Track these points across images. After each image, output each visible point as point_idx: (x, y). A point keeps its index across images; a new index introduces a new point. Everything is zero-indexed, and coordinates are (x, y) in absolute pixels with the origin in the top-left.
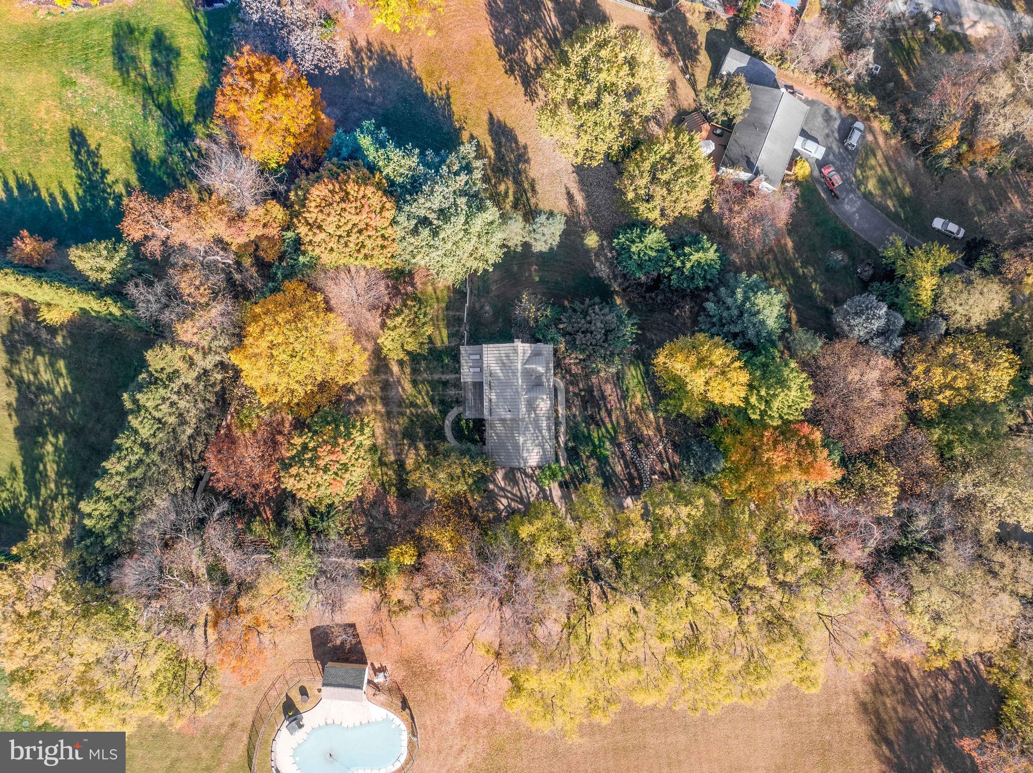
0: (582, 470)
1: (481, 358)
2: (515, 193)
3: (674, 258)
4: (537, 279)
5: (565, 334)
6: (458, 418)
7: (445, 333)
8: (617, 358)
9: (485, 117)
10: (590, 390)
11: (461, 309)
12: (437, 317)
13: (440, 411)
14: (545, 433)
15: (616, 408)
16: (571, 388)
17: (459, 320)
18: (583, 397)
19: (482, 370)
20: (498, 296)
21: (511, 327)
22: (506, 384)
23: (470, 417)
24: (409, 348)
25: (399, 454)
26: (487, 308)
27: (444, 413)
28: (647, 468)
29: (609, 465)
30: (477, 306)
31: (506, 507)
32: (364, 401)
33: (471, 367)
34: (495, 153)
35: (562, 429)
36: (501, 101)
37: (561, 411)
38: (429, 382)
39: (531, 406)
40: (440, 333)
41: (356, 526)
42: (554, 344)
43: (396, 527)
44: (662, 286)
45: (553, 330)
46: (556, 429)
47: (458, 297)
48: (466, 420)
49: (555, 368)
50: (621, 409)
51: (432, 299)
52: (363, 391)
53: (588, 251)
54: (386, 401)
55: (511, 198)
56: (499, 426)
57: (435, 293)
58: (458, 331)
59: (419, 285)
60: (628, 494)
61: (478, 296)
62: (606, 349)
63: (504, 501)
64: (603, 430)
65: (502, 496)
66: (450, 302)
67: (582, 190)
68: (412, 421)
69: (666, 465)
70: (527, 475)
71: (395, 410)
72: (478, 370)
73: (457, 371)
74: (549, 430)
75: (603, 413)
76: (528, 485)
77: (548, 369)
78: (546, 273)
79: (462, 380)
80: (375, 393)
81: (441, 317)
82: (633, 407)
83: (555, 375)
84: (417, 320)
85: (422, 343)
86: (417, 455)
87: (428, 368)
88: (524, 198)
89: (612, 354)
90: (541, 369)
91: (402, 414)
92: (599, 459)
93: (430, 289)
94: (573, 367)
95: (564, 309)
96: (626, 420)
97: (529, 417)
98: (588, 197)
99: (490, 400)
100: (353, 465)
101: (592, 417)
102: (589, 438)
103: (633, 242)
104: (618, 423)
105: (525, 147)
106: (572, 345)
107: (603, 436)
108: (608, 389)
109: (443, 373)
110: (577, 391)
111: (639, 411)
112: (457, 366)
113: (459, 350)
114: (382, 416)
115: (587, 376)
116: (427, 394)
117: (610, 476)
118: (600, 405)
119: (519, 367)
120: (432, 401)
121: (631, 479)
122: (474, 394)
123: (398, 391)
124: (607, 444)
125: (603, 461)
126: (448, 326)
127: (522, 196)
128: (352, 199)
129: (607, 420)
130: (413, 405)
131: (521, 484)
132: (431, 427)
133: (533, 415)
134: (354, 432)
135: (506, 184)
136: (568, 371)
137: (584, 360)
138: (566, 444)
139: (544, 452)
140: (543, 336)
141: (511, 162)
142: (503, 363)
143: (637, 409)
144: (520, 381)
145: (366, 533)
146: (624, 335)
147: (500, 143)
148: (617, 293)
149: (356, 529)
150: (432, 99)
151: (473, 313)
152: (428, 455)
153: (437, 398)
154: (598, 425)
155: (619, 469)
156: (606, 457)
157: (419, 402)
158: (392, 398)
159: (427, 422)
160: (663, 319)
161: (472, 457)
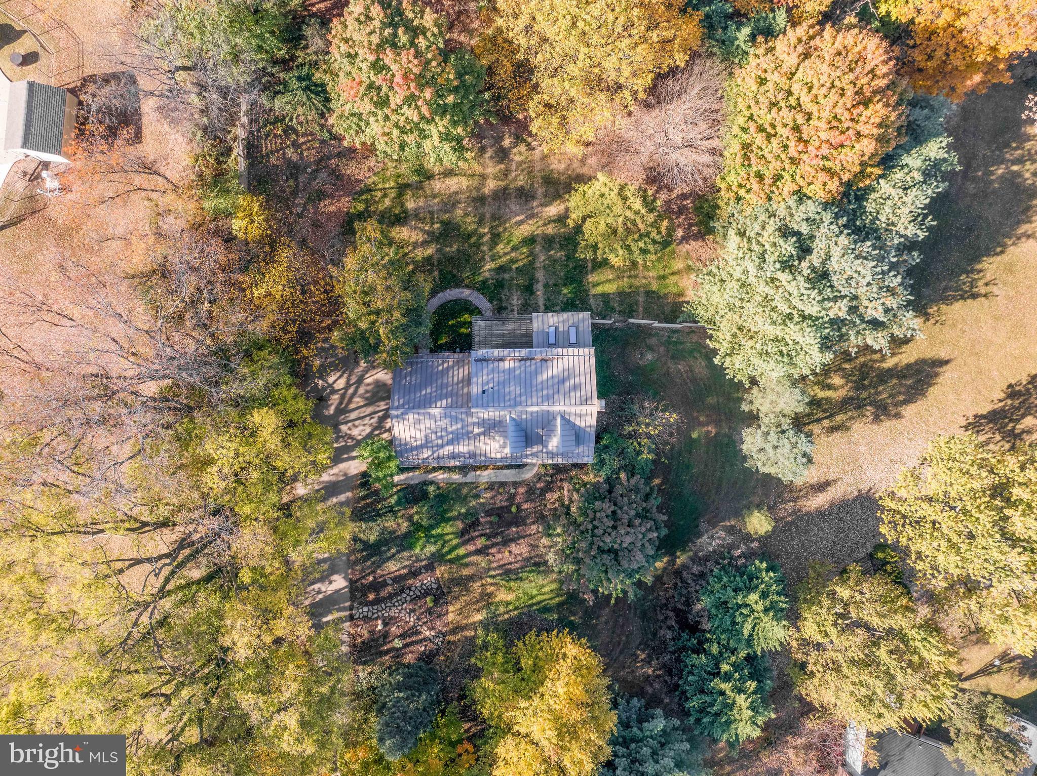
0: (391, 510)
1: (571, 345)
2: (828, 400)
3: (733, 658)
4: (695, 435)
5: (611, 483)
6: (474, 310)
7: (610, 288)
8: (572, 567)
9: (943, 354)
10: (519, 520)
11: (648, 315)
12: (635, 277)
13: (484, 282)
14: (447, 450)
15: (490, 562)
16: (522, 490)
17: (631, 312)
18: (508, 509)
19: (551, 346)
20: (668, 373)
21: (620, 394)
22: (529, 385)
23: (476, 328)
24: (588, 226)
25: (416, 215)
26: (649, 356)
27: (483, 287)
28: (395, 612)
29: (398, 552)
30: (653, 341)
31: (331, 386)
32: (501, 161)
33: (557, 328)
34: (889, 369)
35: (456, 477)
36: (967, 378)
37: (485, 476)
38: (532, 263)
39: (491, 427)
40: (609, 281)
41: (300, 146)
42: (594, 465)
43: (299, 210)
44: (685, 636)
45: (616, 464)
46: (455, 467)
47: (667, 309)
48: (470, 323)
49: (555, 466)
50: (489, 569)
51: (664, 268)
52: (517, 158)
53: (738, 514)
54: (502, 195)
55: (821, 394)
56: (460, 373)
57: (673, 274)
58: (613, 310)
59: (685, 248)
60: (352, 582)
61: (669, 343)
62: (587, 552)
63: (341, 384)
64: (455, 542)
65: (348, 380)
66: (659, 297)
67: (832, 505)
68: (469, 236)
69: (398, 643)
70: (382, 419)
71: (488, 210)
72: (552, 340)
73: (549, 308)
74: (453, 456)
75: (481, 542)
76: (367, 421)
77: (553, 455)
78: (703, 449)
79: (534, 315)
80: (514, 179)
81: (636, 282)
82: (492, 589)
83: (543, 465)
84: (636, 236)
85: (595, 247)
86: (415, 245)
87: (554, 261)
88: (820, 415)
89: (578, 561)
90: (554, 443)
91: (480, 222)
92: (408, 535)
93: (679, 265)
94: (556, 496)
95: (649, 479)
96: (471, 578)
97: (474, 424)
98: (822, 515)
99: (502, 359)
100: (387, 118)
101: (475, 524)
102: (441, 518)
103: (764, 595)
104: (467, 565)
105: (898, 416)
106: (594, 495)
107: (445, 542)
108: (521, 549)
109: (546, 286)
110: (518, 499)
111: (486, 598)
112: (557, 308)
113: (582, 310)
114: (478, 189)
115: (541, 518)
116: (512, 261)
117: (380, 553)
118: (496, 535)
119: (557, 408)
120: (501, 269)
121: (376, 586)
122: (512, 334)
123: (516, 215)
124: (431, 549)
125: (405, 541)
126: (621, 294)
127: (825, 411)
128: (856, 112)
129: (471, 548)
130: (496, 238)
131: (369, 410)
132: (459, 268)
133: (476, 431)
134: (445, 122)
135: (843, 387)
136: (548, 488)
137: (568, 514)
138: (432, 483)
139: (417, 448)
140: (606, 447)
141: (877, 393)
142: (564, 381)
143: (490, 595)
144: (535, 409)
145: (288, 162)
146: (609, 580)
147: (904, 377)
148: (672, 562)
149: (294, 144)
150: (972, 271)
151: (643, 332)
152: (414, 262)
153: (507, 276)
154: (462, 533)
155: (392, 567)
156: (411, 547)
157: (500, 248)
158: (507, 206)
159: (467, 261)
160: (631, 633)
161: (405, 328)
